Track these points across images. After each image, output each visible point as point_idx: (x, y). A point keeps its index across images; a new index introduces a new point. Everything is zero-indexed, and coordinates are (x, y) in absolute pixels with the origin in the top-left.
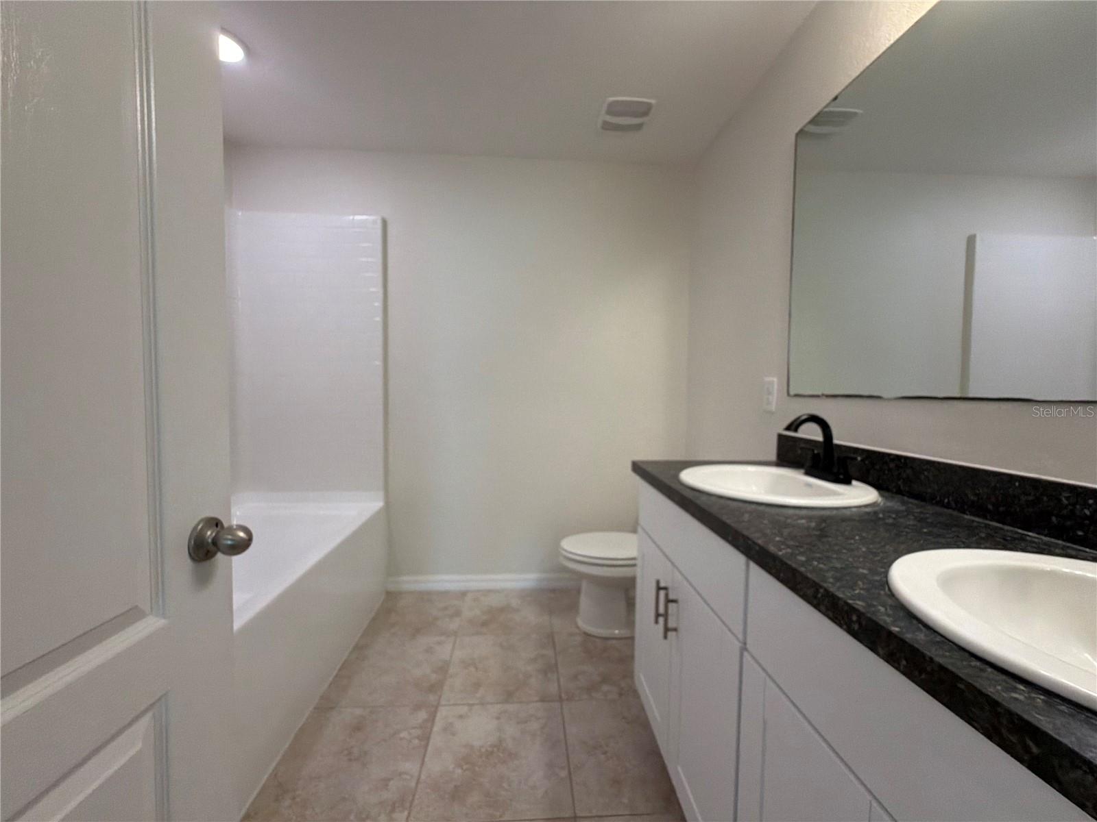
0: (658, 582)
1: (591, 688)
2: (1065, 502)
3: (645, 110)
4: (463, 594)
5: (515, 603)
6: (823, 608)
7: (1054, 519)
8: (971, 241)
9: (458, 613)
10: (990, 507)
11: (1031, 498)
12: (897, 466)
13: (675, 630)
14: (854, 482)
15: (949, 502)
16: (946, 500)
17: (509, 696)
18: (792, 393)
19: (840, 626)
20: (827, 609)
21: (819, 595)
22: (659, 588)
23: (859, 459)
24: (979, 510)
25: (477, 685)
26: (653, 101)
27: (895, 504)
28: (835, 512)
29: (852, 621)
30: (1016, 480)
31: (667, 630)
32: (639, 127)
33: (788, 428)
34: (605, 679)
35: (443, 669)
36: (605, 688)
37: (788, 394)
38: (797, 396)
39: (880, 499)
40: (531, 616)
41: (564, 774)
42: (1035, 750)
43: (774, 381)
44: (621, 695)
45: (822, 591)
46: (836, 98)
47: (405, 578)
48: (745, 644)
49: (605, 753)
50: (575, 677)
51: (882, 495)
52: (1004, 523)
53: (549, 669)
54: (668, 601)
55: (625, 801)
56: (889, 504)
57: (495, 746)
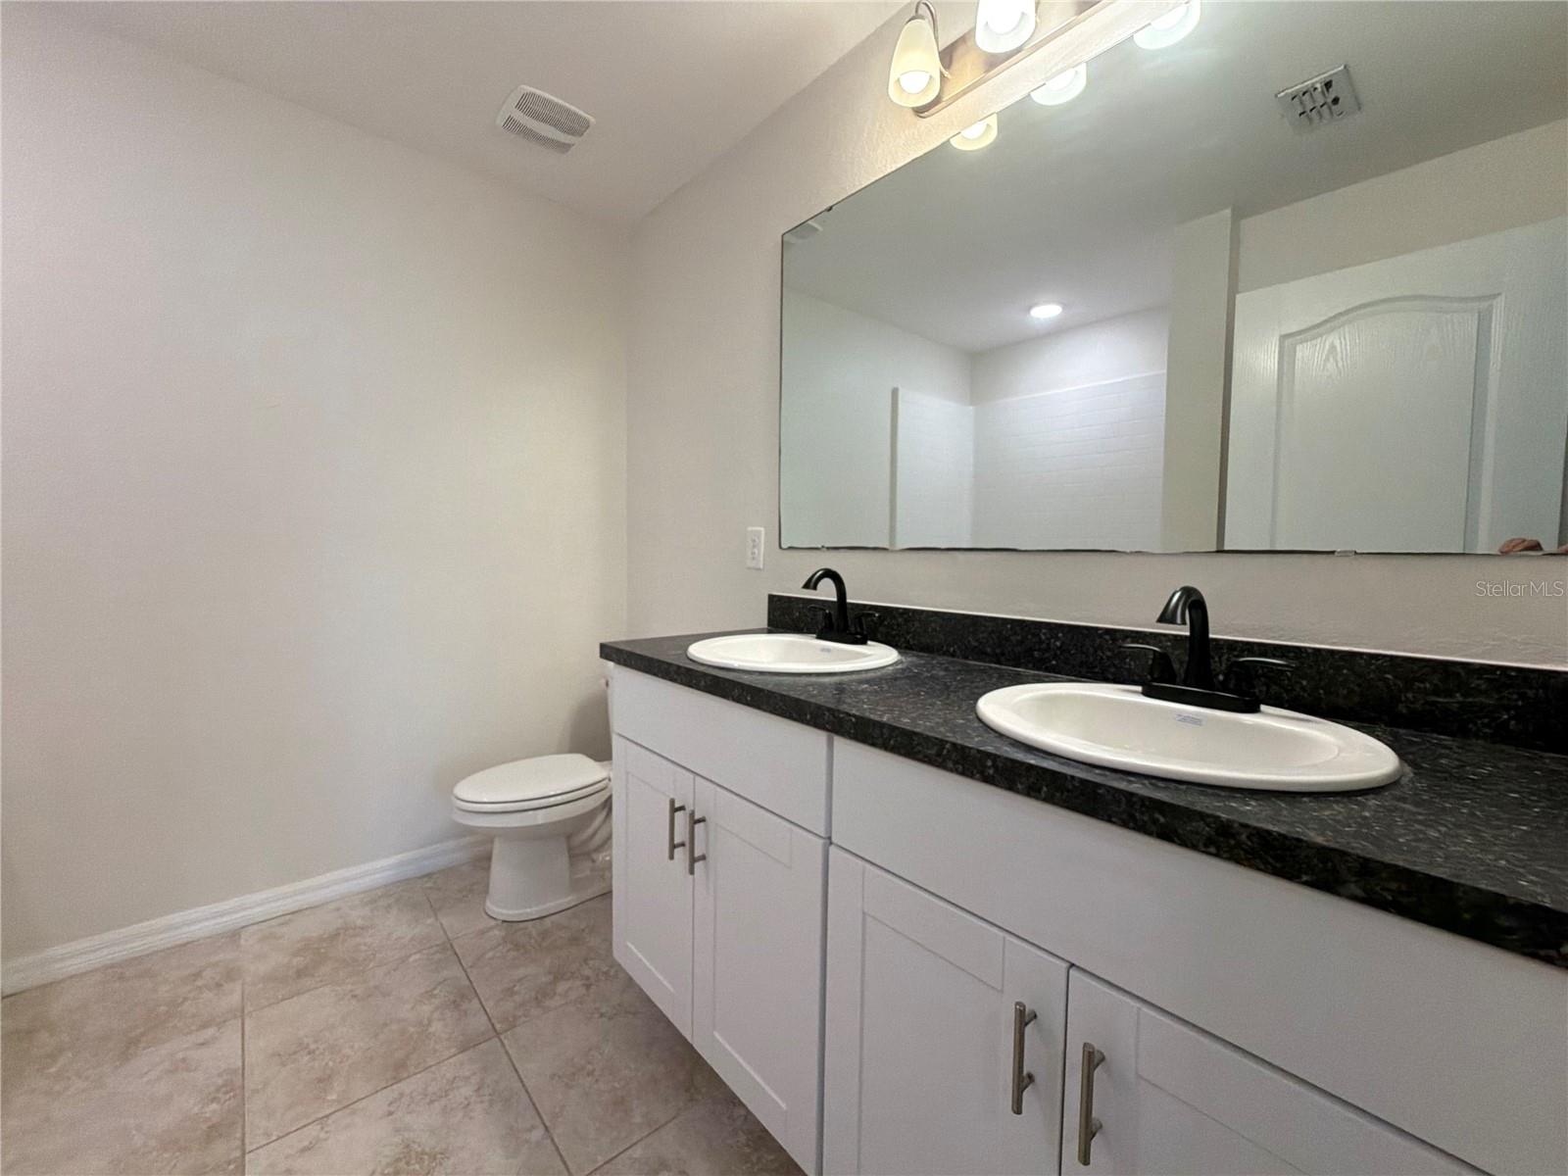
0: (672, 802)
1: (541, 996)
2: (1043, 637)
3: (575, 126)
4: (234, 935)
5: (357, 917)
6: (950, 765)
7: (1036, 654)
8: (895, 392)
9: (231, 974)
10: (989, 650)
11: (1019, 638)
12: (906, 621)
13: (703, 858)
14: (869, 642)
15: (954, 651)
16: (952, 649)
17: (398, 1070)
18: (783, 546)
19: (971, 776)
20: (956, 763)
21: (945, 752)
22: (674, 810)
23: (877, 615)
24: (980, 654)
25: (324, 1081)
26: (592, 119)
27: (910, 659)
28: (879, 674)
29: (986, 767)
30: (1008, 623)
31: (693, 860)
32: (564, 147)
33: (807, 586)
34: (558, 976)
35: (234, 1087)
36: (562, 987)
37: (780, 547)
38: (790, 548)
39: (899, 657)
40: (399, 928)
41: (538, 1134)
42: (1162, 820)
43: (761, 531)
44: (588, 987)
45: (948, 746)
46: (830, 209)
47: (59, 950)
48: (830, 838)
49: (590, 1074)
50: (510, 992)
51: (900, 653)
52: (1000, 664)
53: (461, 997)
54: (695, 821)
55: (638, 1119)
56: (909, 659)
57: (398, 1160)
